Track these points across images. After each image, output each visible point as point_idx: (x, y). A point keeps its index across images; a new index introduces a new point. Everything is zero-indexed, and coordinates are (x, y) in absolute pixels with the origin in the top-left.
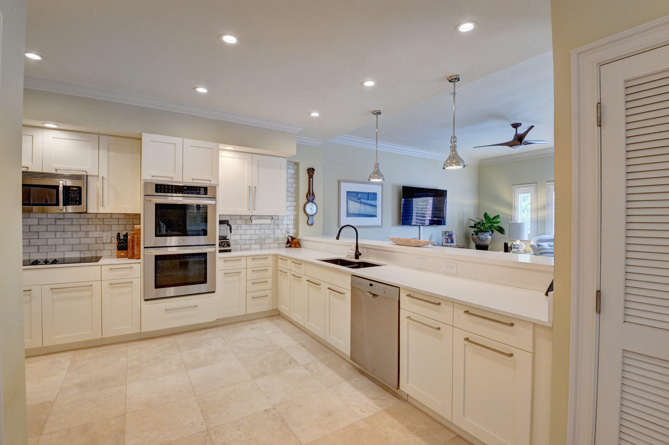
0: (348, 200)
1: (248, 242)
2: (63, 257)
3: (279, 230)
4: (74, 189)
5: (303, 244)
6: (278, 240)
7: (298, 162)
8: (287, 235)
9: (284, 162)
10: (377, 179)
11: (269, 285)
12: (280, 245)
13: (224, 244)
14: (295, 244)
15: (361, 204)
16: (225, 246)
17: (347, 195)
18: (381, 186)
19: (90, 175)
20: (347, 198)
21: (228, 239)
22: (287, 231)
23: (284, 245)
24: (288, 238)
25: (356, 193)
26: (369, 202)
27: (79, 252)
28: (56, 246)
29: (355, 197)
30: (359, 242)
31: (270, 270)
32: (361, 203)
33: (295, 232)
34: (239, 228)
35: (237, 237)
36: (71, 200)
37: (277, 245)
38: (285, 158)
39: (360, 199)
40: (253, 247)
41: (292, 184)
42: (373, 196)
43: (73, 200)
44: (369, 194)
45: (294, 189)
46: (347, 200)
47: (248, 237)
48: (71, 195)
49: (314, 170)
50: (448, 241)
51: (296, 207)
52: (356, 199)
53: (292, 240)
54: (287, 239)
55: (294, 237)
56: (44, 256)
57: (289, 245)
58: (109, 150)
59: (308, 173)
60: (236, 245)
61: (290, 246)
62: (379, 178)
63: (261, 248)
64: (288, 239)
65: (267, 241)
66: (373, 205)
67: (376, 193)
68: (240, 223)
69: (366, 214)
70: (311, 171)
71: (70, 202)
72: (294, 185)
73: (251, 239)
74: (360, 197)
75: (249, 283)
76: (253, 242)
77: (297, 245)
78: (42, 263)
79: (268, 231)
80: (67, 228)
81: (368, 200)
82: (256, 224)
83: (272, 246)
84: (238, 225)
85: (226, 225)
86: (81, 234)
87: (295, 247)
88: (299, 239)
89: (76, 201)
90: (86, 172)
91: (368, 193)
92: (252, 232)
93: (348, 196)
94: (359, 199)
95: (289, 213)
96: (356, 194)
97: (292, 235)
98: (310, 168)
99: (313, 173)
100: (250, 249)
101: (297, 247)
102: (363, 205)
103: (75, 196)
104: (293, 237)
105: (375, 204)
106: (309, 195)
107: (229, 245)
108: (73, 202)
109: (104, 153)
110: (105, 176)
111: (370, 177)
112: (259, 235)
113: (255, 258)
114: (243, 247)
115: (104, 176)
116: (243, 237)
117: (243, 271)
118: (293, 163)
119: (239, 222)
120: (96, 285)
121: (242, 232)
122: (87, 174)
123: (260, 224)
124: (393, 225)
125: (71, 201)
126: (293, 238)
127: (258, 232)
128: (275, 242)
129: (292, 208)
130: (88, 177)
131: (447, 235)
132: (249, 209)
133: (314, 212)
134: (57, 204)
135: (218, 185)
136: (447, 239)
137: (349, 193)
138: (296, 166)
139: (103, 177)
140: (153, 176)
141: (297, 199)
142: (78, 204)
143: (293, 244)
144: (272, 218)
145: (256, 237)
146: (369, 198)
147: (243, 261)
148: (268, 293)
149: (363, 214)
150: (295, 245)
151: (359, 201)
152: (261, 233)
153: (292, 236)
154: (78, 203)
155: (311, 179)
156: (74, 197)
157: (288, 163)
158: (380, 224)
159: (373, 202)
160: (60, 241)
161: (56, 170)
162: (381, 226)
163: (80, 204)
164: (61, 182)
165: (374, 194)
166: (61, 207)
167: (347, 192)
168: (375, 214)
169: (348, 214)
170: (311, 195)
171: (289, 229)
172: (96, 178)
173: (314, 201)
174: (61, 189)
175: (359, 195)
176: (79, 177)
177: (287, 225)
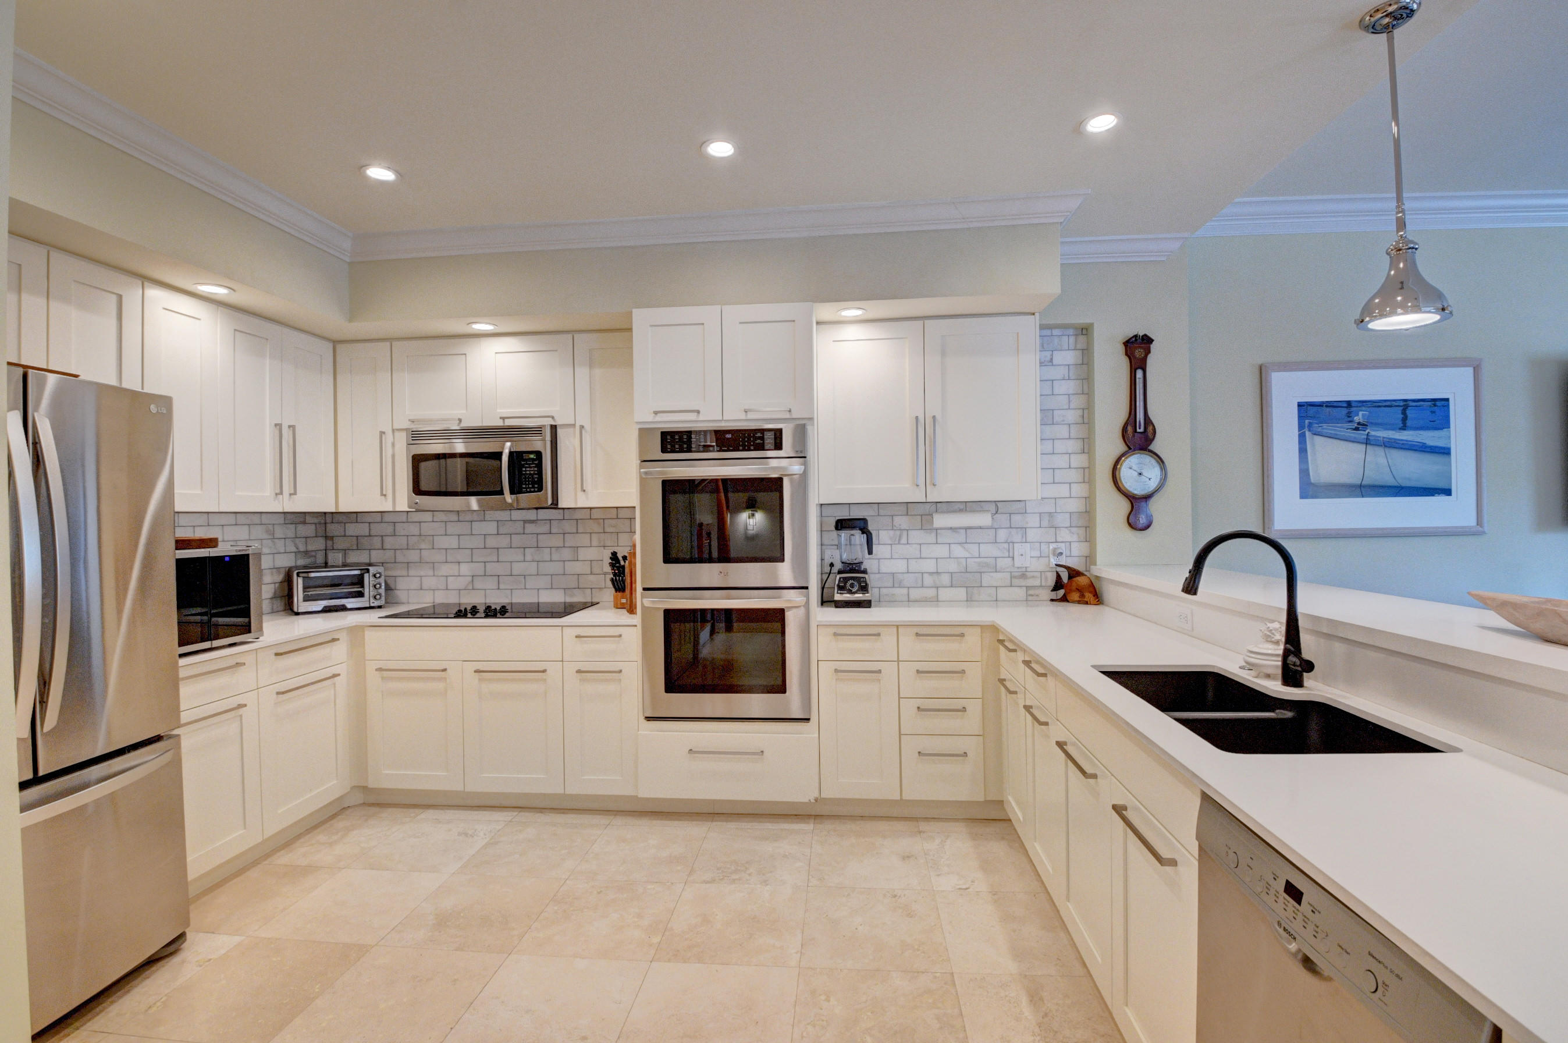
0: (1308, 434)
1: (928, 580)
2: (537, 601)
3: (1028, 545)
4: (532, 456)
5: (1109, 592)
6: (1023, 576)
7: (1088, 321)
8: (1053, 561)
9: (1029, 327)
10: (1406, 313)
11: (972, 721)
12: (1031, 592)
13: (852, 586)
14: (1080, 590)
15: (1368, 447)
16: (854, 590)
17: (1301, 418)
18: (1471, 370)
19: (560, 425)
20: (1301, 427)
21: (865, 572)
22: (1055, 550)
23: (1047, 594)
24: (1057, 573)
25: (1345, 405)
26: (1409, 438)
27: (563, 591)
28: (525, 578)
29: (1337, 420)
30: (1301, 608)
31: (975, 674)
32: (1368, 442)
33: (1086, 553)
34: (904, 540)
35: (899, 566)
36: (525, 481)
37: (1020, 593)
38: (1034, 314)
39: (1361, 426)
40: (945, 594)
41: (1072, 397)
43: (529, 481)
44: (1405, 405)
45: (1080, 412)
46: (1302, 438)
47: (929, 566)
48: (526, 471)
49: (1150, 341)
51: (1087, 471)
52: (1343, 429)
53: (1070, 577)
54: (1055, 573)
55: (1080, 568)
56: (507, 599)
57: (1061, 592)
58: (591, 366)
59: (1126, 354)
60: (893, 587)
61: (1064, 599)
62: (1417, 309)
63: (969, 600)
64: (1059, 577)
65: (987, 579)
66: (1431, 447)
67: (1447, 400)
68: (904, 526)
69: (1396, 484)
70: (1138, 348)
71: (524, 486)
72: (1078, 401)
73: (939, 571)
74: (1361, 421)
75: (909, 708)
76: (945, 579)
77: (1089, 596)
78: (481, 612)
79: (988, 550)
80: (544, 540)
81: (1404, 427)
83: (1003, 593)
84: (898, 533)
85: (857, 533)
86: (566, 554)
87: (1079, 602)
88: (1097, 577)
89: (534, 483)
90: (553, 418)
91: (1405, 400)
92: (941, 551)
93: (1307, 421)
94: (1357, 429)
95: (1063, 490)
96: (1344, 411)
97: (1074, 563)
98: (1136, 336)
99: (1148, 351)
100: (935, 601)
101: (1087, 603)
102: (1380, 451)
103: (532, 472)
104: (1074, 570)
105: (1440, 443)
106: (1130, 429)
107: (864, 589)
108: (529, 484)
109: (583, 372)
110: (587, 427)
111: (1369, 311)
112: (963, 561)
113: (924, 632)
114: (915, 593)
115: (585, 426)
116: (914, 566)
117: (889, 670)
118: (1071, 332)
119: (902, 521)
120: (554, 670)
121: (912, 550)
122: (554, 423)
123: (966, 529)
125: (526, 485)
126: (1074, 573)
127: (958, 551)
128: (1016, 582)
129: (1074, 476)
130: (559, 431)
132: (918, 486)
133: (1153, 485)
134: (501, 492)
135: (811, 419)
138: (1082, 338)
139: (582, 427)
140: (656, 413)
141: (1087, 446)
142: (536, 490)
143: (1071, 591)
144: (996, 506)
145: (953, 567)
146: (1409, 423)
147: (888, 638)
148: (972, 746)
149: (1377, 483)
150: (1082, 596)
151: (1362, 435)
152: (967, 555)
153: (1070, 565)
154: (536, 486)
155: (1139, 374)
156: (530, 474)
157: (1056, 332)
158: (1472, 521)
159: (1430, 438)
160: (532, 568)
161: (503, 418)
162: (1477, 531)
163: (540, 489)
164: (508, 444)
165: (1435, 405)
166: (508, 498)
167: (1300, 405)
168: (1441, 485)
169: (1309, 489)
170: (1142, 430)
171: (1063, 544)
172: (571, 430)
173: (1151, 447)
174: (505, 458)
175: (1361, 413)
176: (538, 431)
177: (1054, 529)
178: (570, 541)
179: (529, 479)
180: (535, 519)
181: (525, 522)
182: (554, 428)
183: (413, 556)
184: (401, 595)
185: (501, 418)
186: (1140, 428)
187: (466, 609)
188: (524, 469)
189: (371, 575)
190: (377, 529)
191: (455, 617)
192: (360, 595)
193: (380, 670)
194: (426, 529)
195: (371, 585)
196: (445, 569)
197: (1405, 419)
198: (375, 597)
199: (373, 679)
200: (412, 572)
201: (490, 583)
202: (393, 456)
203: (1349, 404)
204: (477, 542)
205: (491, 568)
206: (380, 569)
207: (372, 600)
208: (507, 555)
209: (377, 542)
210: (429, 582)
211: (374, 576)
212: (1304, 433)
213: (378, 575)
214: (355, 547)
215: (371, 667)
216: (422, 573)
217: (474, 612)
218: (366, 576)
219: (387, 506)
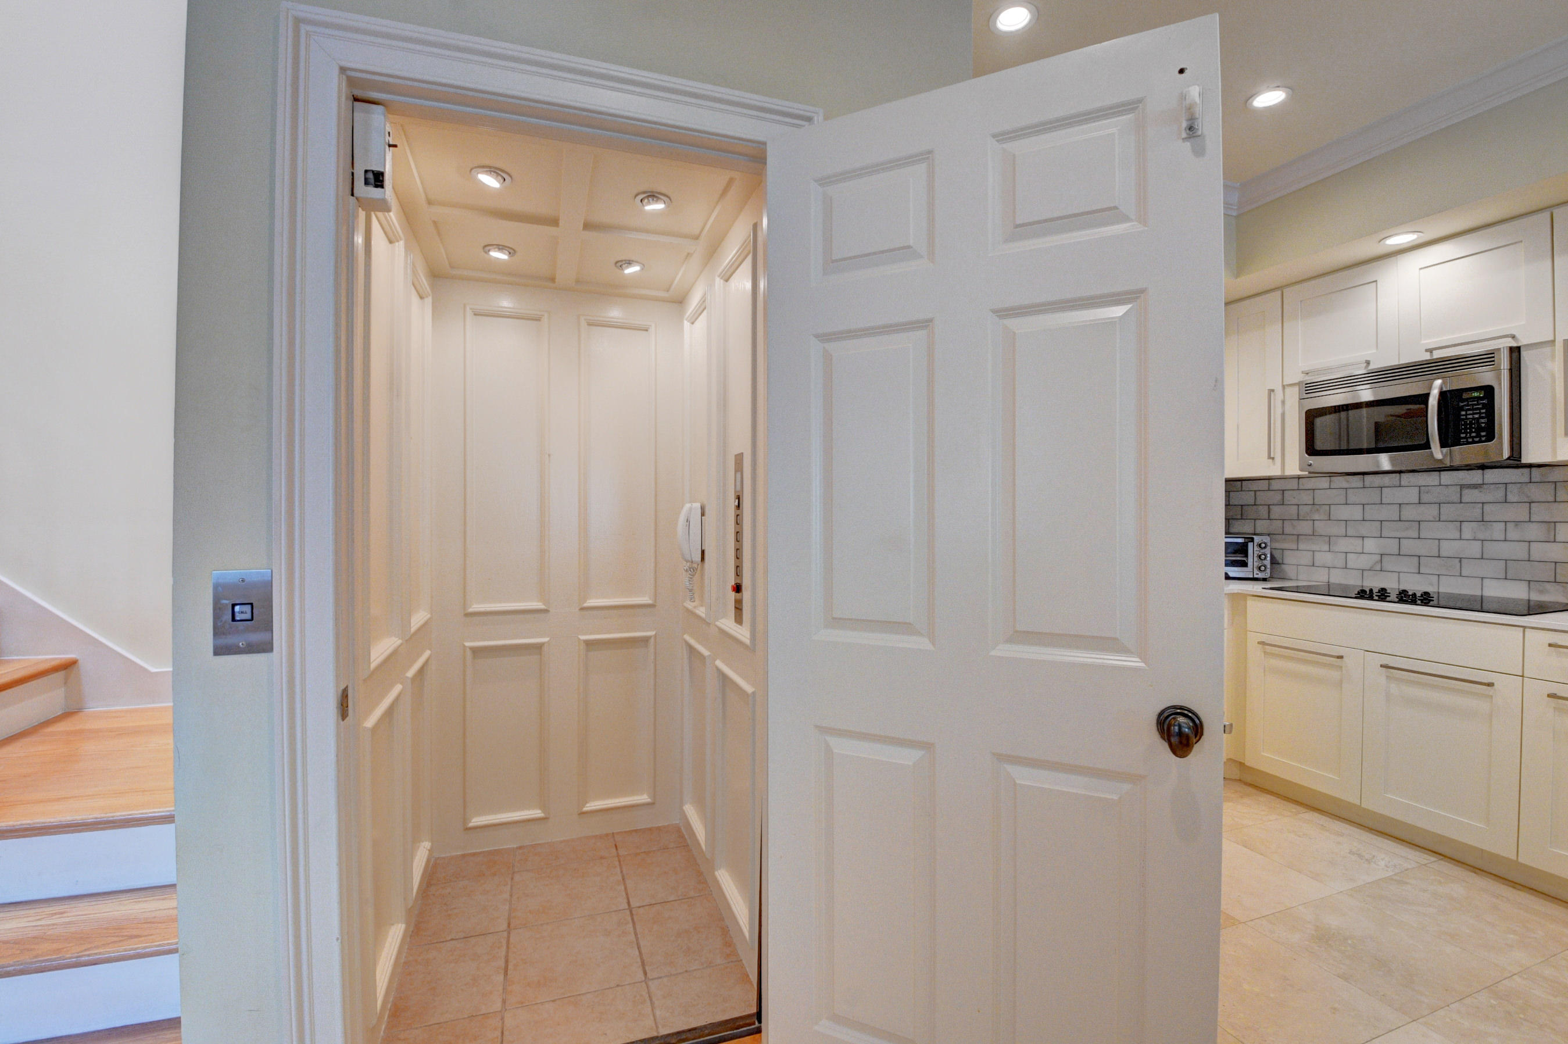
4: (1476, 394)
19: (1526, 346)
27: (1526, 584)
28: (1460, 562)
36: (1466, 428)
43: (1471, 428)
48: (1466, 415)
56: (1431, 584)
71: (1463, 435)
78: (1393, 596)
80: (1494, 511)
86: (1534, 532)
89: (1479, 430)
90: (1513, 337)
103: (1477, 416)
108: (1471, 432)
120: (1507, 688)
122: (1514, 344)
125: (1466, 433)
130: (1524, 354)
134: (1427, 446)
142: (1483, 439)
154: (1483, 434)
156: (1474, 419)
160: (1475, 548)
161: (1431, 351)
163: (1490, 437)
164: (1438, 383)
166: (1437, 452)
172: (1547, 350)
174: (1433, 402)
176: (1488, 358)
178: (1540, 513)
179: (1471, 426)
180: (1480, 482)
181: (1462, 487)
182: (1515, 352)
183: (1304, 527)
184: (1289, 570)
185: (1427, 350)
187: (1371, 590)
188: (1463, 413)
189: (1255, 544)
190: (1262, 498)
191: (1356, 598)
192: (1244, 564)
193: (1262, 643)
194: (1321, 497)
195: (1255, 555)
196: (1343, 545)
198: (1259, 568)
199: (1254, 654)
200: (1302, 546)
201: (1407, 565)
202: (1283, 415)
204: (1389, 513)
205: (1408, 546)
206: (1266, 539)
207: (1256, 571)
208: (1431, 530)
209: (1263, 511)
210: (1324, 558)
211: (1260, 545)
213: (1263, 545)
214: (1239, 517)
215: (1253, 639)
216: (1315, 547)
217: (1383, 595)
218: (1250, 545)
219: (1274, 471)
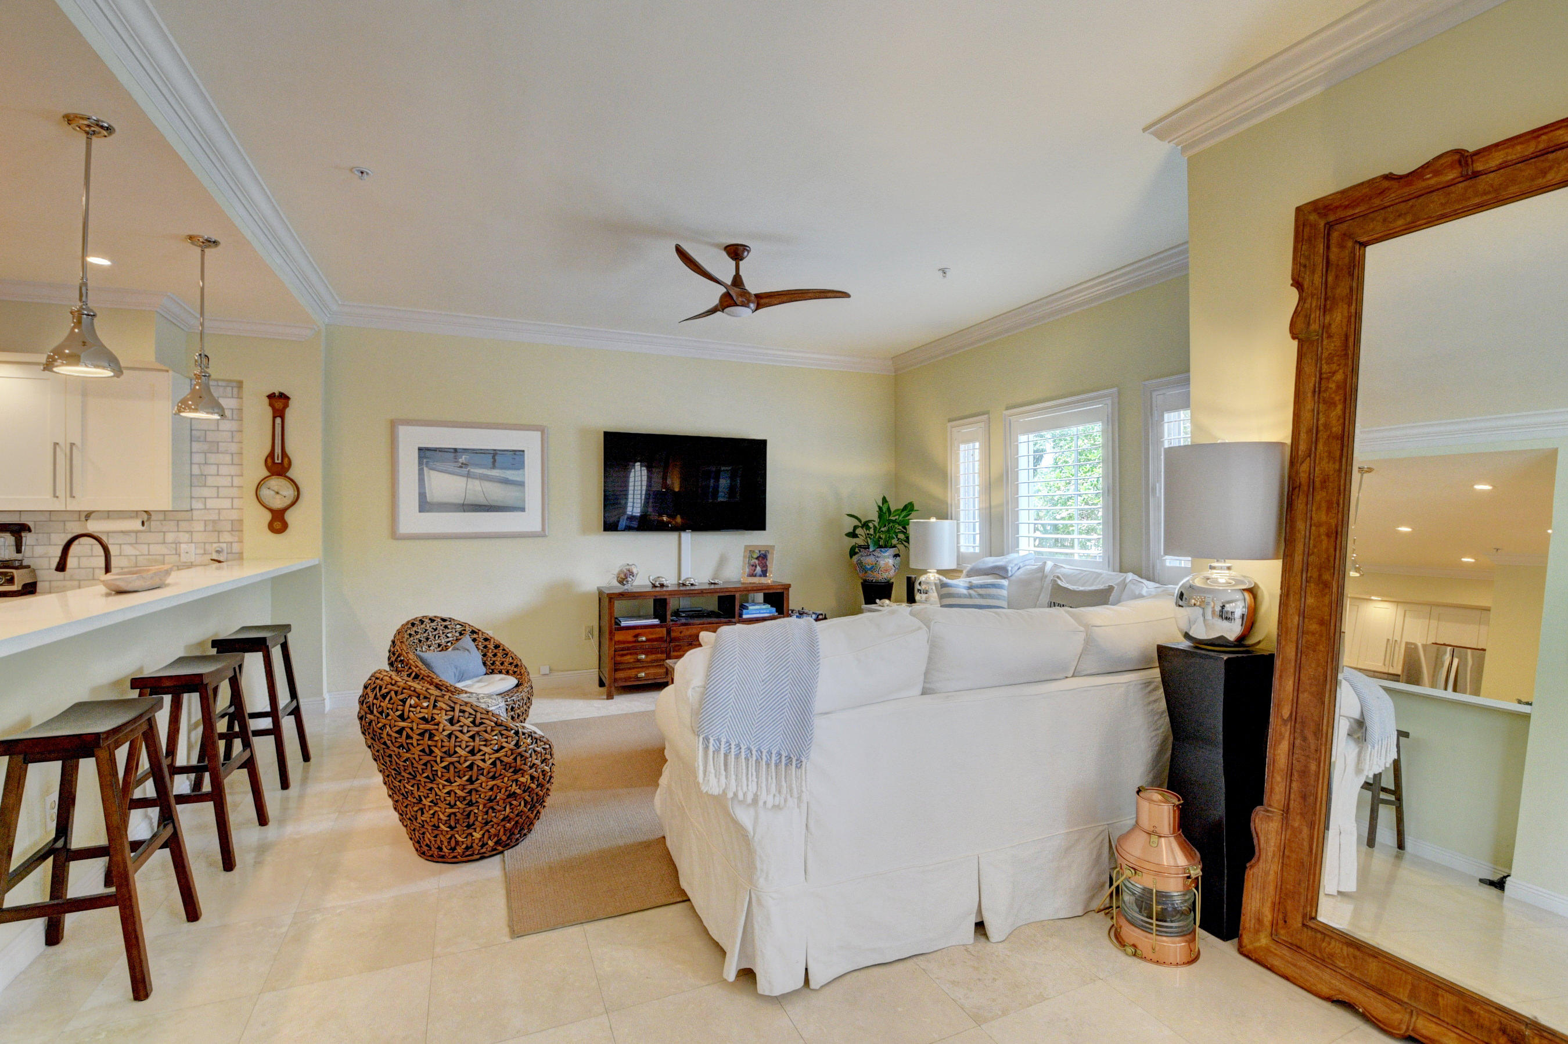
0: (425, 469)
3: (193, 545)
7: (236, 378)
9: (165, 381)
13: (1, 579)
15: (469, 480)
17: (420, 458)
18: (539, 433)
20: (420, 463)
22: (213, 548)
25: (453, 451)
26: (498, 475)
29: (447, 461)
32: (468, 475)
33: (241, 550)
38: (167, 371)
39: (464, 465)
41: (234, 433)
42: (516, 458)
44: (495, 453)
46: (420, 470)
49: (287, 398)
50: (755, 570)
52: (451, 466)
59: (271, 406)
60: (64, 580)
66: (512, 481)
67: (523, 451)
69: (490, 504)
70: (279, 403)
74: (464, 462)
79: (156, 549)
81: (494, 468)
82: (122, 532)
85: (6, 535)
91: (495, 450)
93: (424, 460)
94: (461, 467)
96: (452, 455)
98: (277, 393)
99: (286, 406)
102: (476, 482)
105: (518, 479)
106: (269, 460)
107: (10, 582)
112: (133, 558)
118: (235, 384)
124: (585, 530)
131: (755, 556)
132: (58, 497)
133: (288, 502)
136: (753, 566)
137: (426, 454)
144: (147, 515)
146: (497, 464)
149: (473, 504)
151: (464, 471)
152: (138, 553)
155: (279, 421)
157: (220, 383)
158: (538, 528)
159: (511, 475)
162: (542, 535)
165: (515, 454)
167: (420, 449)
168: (518, 504)
169: (425, 505)
170: (280, 461)
171: (225, 545)
173: (287, 474)
175: (464, 457)
177: (216, 533)
186: (278, 460)
197: (494, 461)
203: (456, 450)
212: (423, 468)
